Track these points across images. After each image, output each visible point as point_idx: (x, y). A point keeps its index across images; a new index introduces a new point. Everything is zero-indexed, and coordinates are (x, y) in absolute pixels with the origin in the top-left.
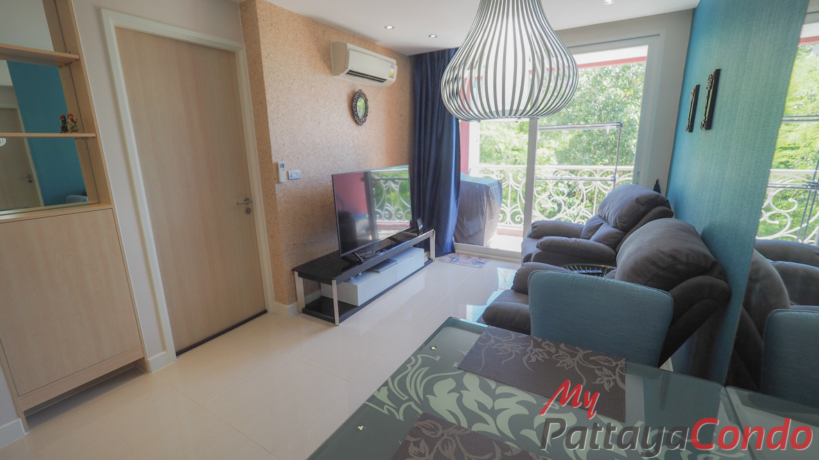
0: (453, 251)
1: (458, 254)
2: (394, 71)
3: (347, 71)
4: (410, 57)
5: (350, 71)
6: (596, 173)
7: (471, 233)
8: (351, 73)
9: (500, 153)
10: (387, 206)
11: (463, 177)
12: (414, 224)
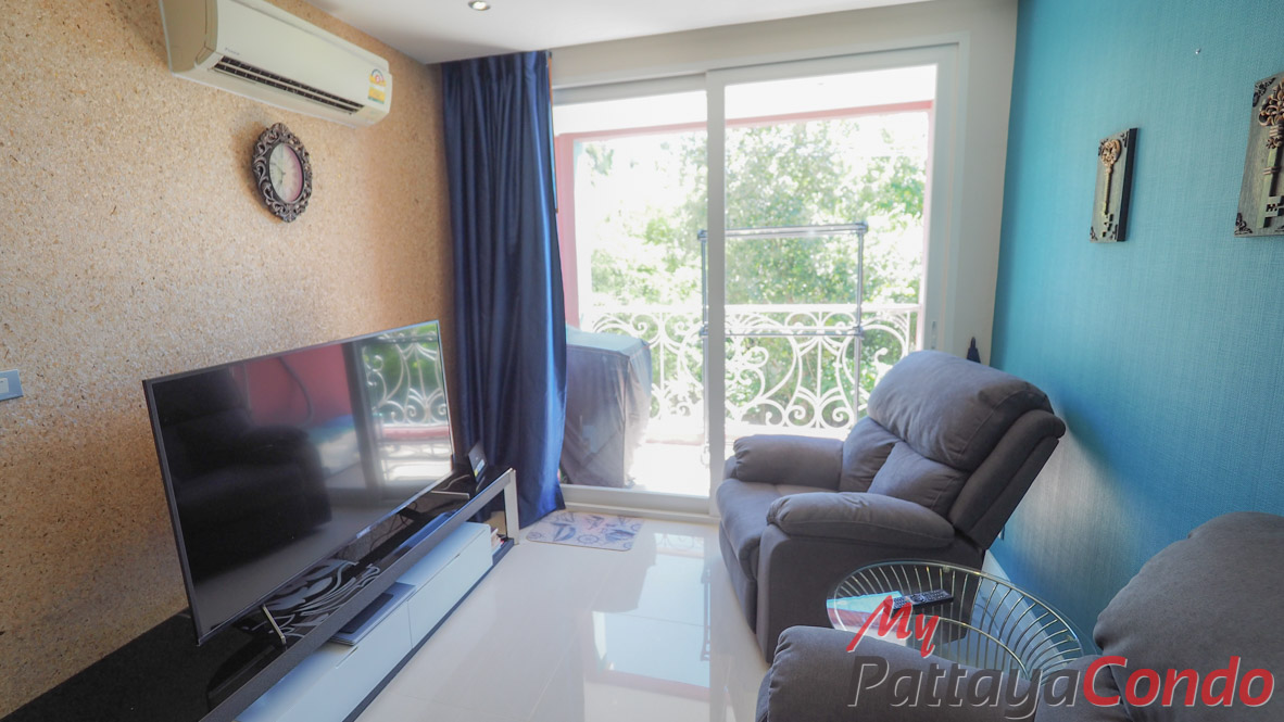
0: (560, 504)
1: (571, 513)
2: (386, 89)
3: (215, 59)
4: (433, 67)
5: (225, 59)
6: (818, 318)
7: (593, 449)
8: (230, 66)
9: (620, 275)
10: (412, 394)
11: (572, 339)
12: (461, 464)
